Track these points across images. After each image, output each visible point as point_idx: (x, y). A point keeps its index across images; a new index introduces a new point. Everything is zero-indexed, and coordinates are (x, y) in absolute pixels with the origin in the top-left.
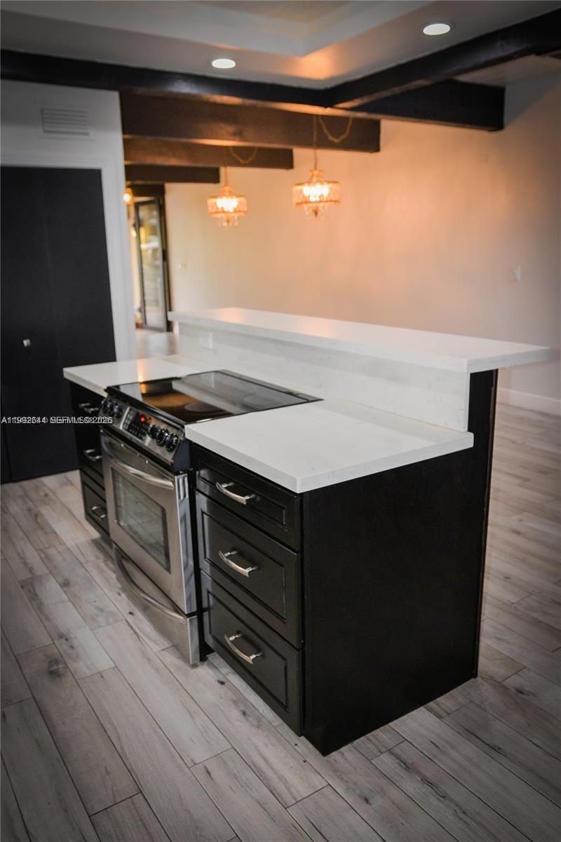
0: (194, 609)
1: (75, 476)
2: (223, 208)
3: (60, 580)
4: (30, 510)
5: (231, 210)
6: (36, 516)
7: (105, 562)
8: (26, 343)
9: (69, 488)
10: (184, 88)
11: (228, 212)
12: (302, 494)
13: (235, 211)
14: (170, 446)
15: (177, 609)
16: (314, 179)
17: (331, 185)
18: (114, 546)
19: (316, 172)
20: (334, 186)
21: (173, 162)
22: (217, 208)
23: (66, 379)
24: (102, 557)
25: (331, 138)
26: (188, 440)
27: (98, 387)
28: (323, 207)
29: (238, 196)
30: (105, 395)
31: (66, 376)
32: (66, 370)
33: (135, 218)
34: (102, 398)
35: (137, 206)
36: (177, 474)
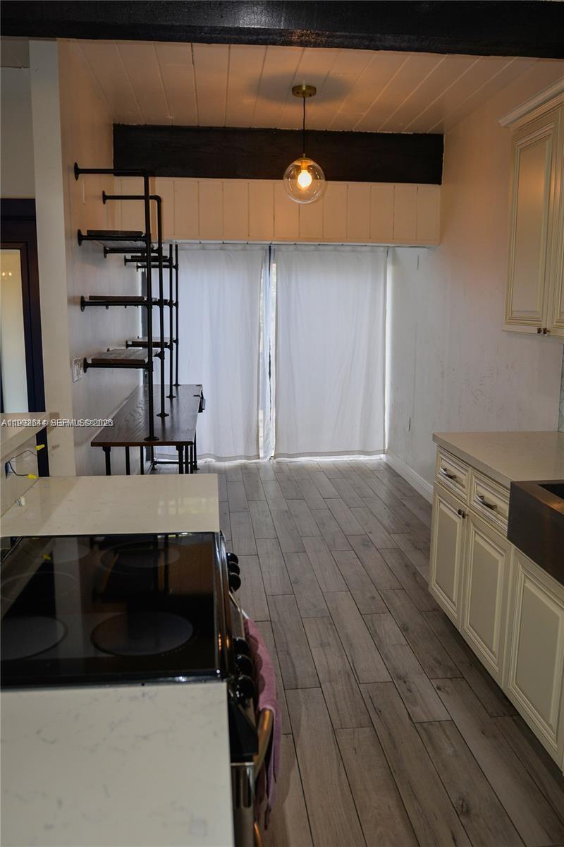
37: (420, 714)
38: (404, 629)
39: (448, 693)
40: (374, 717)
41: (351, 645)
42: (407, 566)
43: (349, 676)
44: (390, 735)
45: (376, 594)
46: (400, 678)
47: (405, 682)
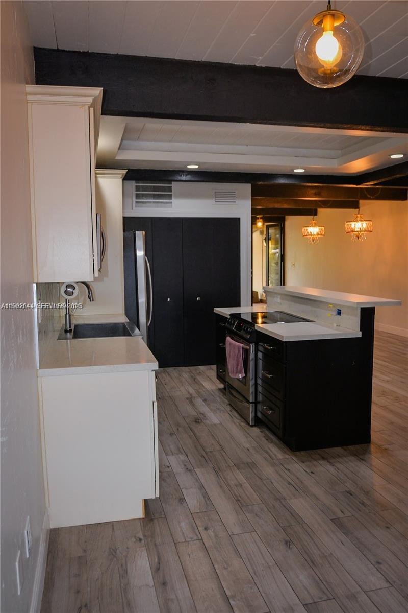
0: (254, 401)
1: (214, 367)
2: (311, 233)
3: (203, 399)
4: (192, 377)
5: (315, 234)
6: (195, 379)
7: (223, 396)
8: (198, 299)
9: (211, 371)
10: (282, 181)
11: (314, 235)
12: (286, 342)
13: (318, 234)
14: (250, 333)
15: (248, 401)
16: (358, 219)
17: (367, 222)
18: (227, 383)
19: (358, 215)
20: (371, 223)
21: (286, 206)
22: (308, 233)
23: (215, 313)
24: (222, 394)
25: (369, 196)
26: (256, 330)
27: (226, 314)
28: (363, 234)
29: (319, 226)
30: (229, 317)
31: (214, 311)
32: (215, 309)
33: (266, 235)
34: (228, 318)
35: (268, 227)
36: (251, 343)
37: (182, 457)
38: (182, 500)
39: (164, 465)
40: (205, 455)
41: (221, 487)
42: (164, 584)
43: (219, 469)
44: (197, 449)
45: (203, 533)
46: (190, 471)
47: (187, 469)
